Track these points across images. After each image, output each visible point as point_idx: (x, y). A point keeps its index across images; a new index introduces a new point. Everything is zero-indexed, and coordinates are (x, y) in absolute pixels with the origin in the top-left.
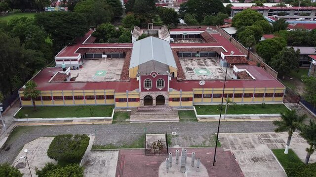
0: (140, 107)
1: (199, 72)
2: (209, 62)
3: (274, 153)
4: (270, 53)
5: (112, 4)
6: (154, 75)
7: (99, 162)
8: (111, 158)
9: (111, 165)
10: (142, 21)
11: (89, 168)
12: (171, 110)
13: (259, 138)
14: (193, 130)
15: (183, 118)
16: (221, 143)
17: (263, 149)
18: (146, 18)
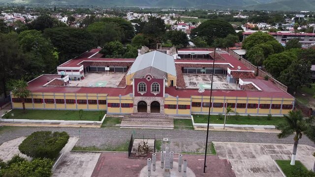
0: (133, 114)
1: (203, 86)
2: (215, 78)
3: (278, 163)
4: (279, 68)
5: (123, 27)
6: (149, 78)
7: (76, 163)
8: (91, 160)
9: (88, 167)
10: (151, 41)
11: (64, 168)
12: (167, 118)
13: (262, 149)
14: (188, 137)
15: (178, 126)
16: (218, 151)
17: (266, 160)
18: (155, 39)
